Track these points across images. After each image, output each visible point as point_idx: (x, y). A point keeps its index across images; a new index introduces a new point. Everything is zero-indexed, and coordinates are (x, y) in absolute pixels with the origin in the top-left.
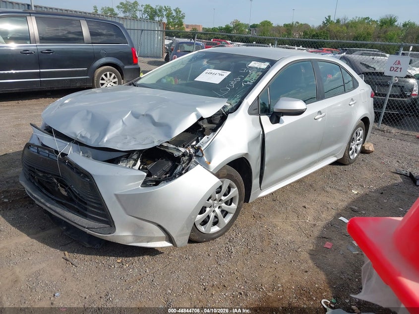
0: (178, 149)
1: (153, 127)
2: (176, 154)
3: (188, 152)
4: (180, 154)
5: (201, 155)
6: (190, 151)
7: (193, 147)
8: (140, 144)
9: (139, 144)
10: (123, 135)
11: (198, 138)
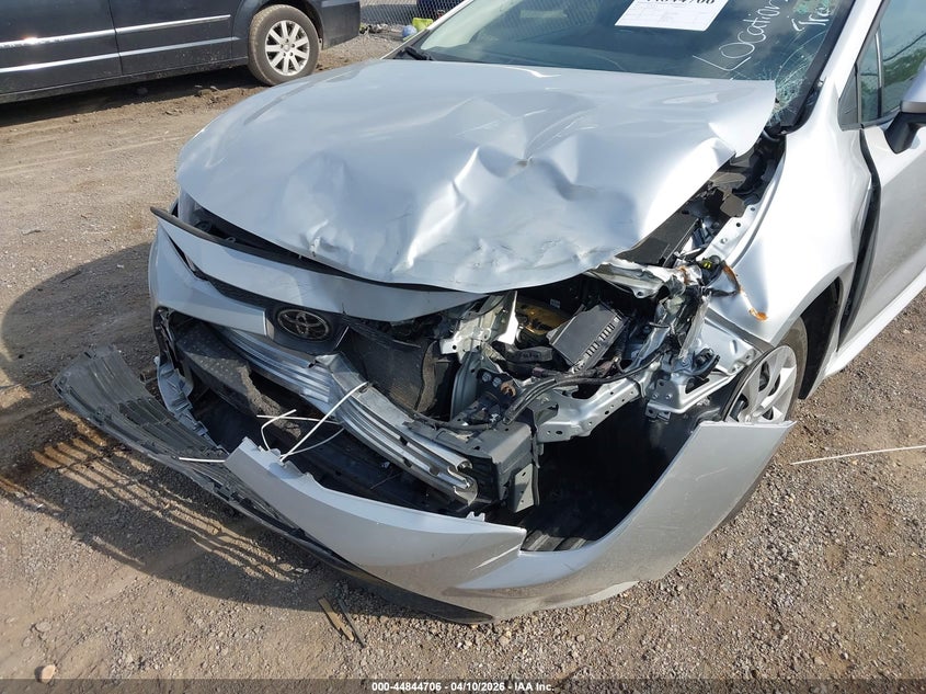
0: (649, 273)
1: (560, 204)
2: (642, 288)
3: (682, 280)
4: (656, 289)
5: (730, 289)
6: (686, 276)
7: (691, 260)
8: (528, 267)
9: (525, 268)
10: (464, 240)
11: (699, 225)
